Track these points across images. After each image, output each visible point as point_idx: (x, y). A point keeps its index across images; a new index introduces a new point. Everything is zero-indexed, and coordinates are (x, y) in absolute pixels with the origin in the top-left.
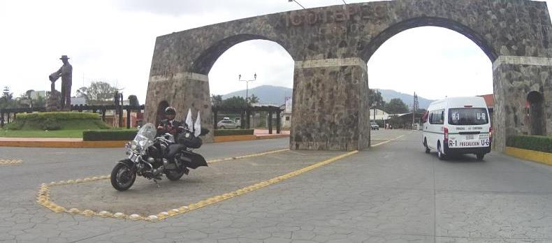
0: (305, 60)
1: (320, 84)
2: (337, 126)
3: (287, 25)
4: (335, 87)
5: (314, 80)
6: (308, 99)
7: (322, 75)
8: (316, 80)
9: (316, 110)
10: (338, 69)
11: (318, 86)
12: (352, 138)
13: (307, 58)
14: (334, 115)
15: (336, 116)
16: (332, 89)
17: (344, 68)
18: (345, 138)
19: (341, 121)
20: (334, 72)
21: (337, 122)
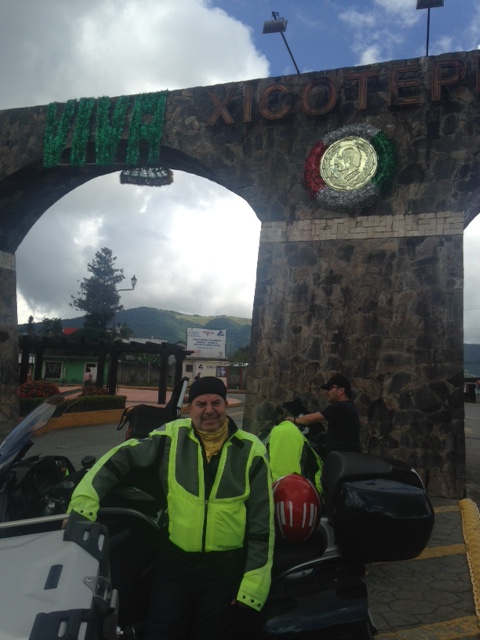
0: (292, 219)
1: (337, 290)
2: (392, 413)
3: (247, 117)
4: (382, 298)
5: (317, 277)
6: (297, 330)
7: (343, 264)
8: (323, 275)
9: (323, 362)
10: (395, 246)
11: (329, 292)
12: (443, 454)
13: (298, 213)
14: (380, 379)
15: (388, 382)
16: (374, 305)
17: (411, 243)
18: (419, 452)
19: (405, 400)
20: (381, 255)
21: (392, 401)
